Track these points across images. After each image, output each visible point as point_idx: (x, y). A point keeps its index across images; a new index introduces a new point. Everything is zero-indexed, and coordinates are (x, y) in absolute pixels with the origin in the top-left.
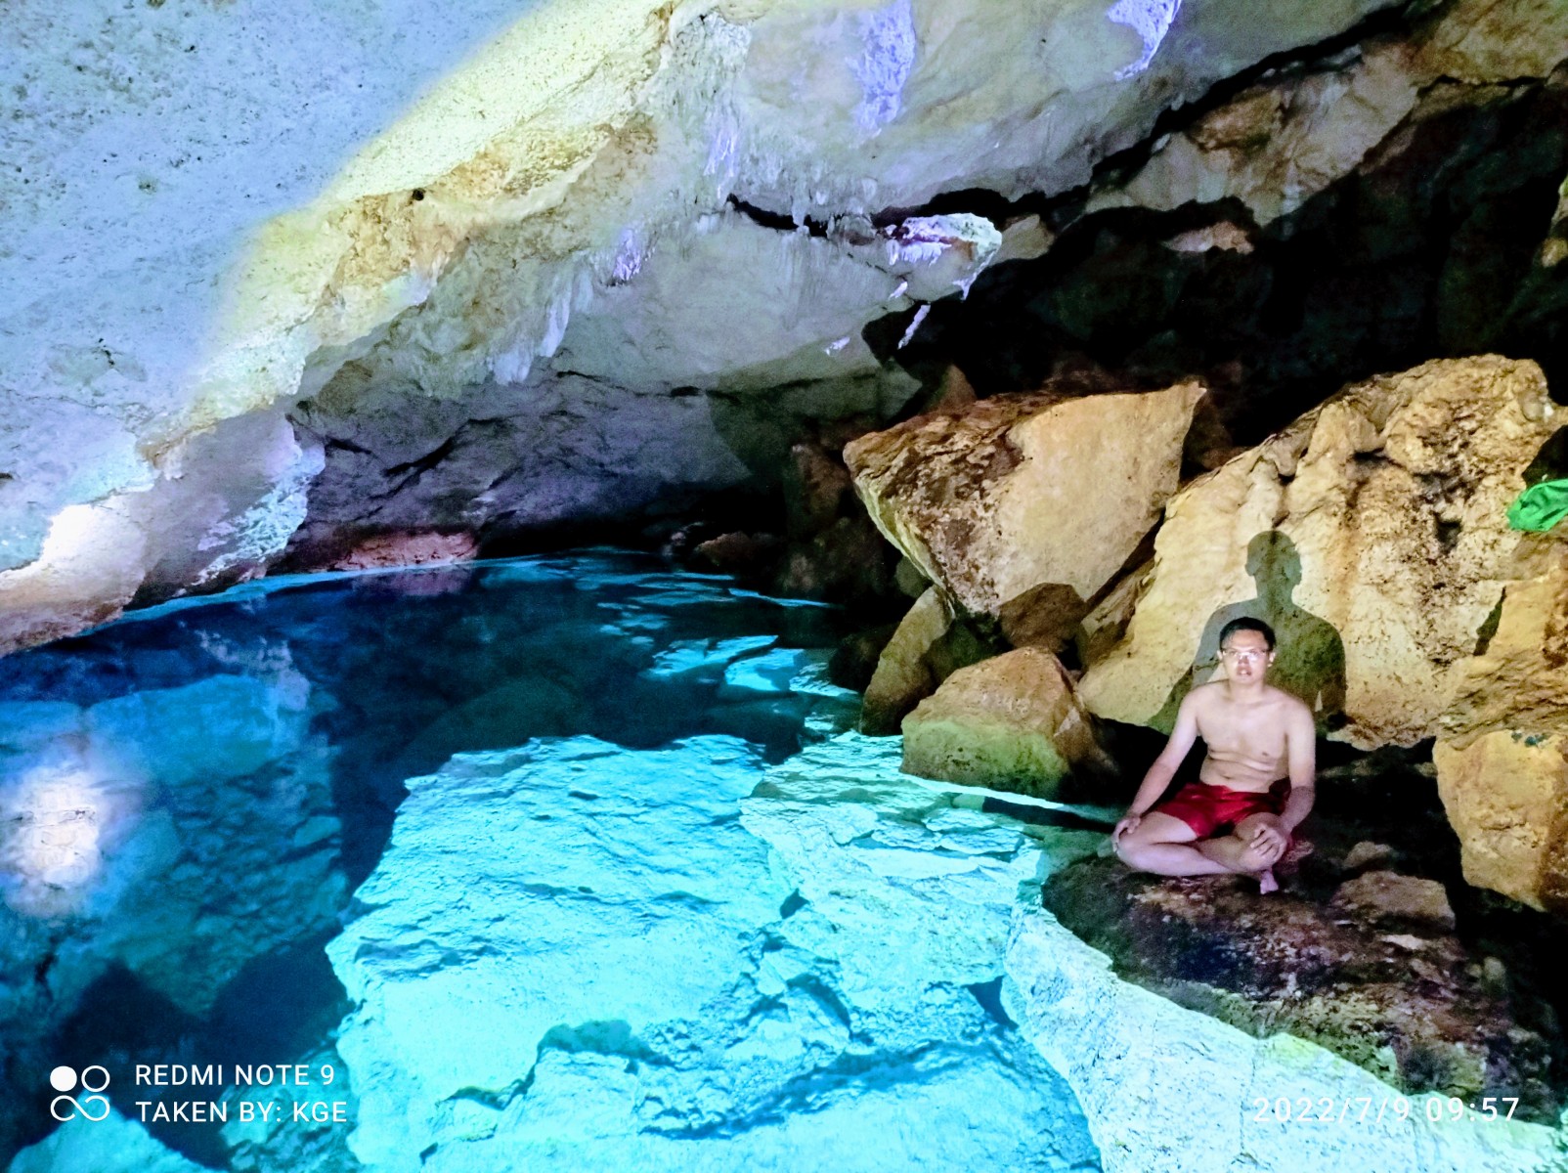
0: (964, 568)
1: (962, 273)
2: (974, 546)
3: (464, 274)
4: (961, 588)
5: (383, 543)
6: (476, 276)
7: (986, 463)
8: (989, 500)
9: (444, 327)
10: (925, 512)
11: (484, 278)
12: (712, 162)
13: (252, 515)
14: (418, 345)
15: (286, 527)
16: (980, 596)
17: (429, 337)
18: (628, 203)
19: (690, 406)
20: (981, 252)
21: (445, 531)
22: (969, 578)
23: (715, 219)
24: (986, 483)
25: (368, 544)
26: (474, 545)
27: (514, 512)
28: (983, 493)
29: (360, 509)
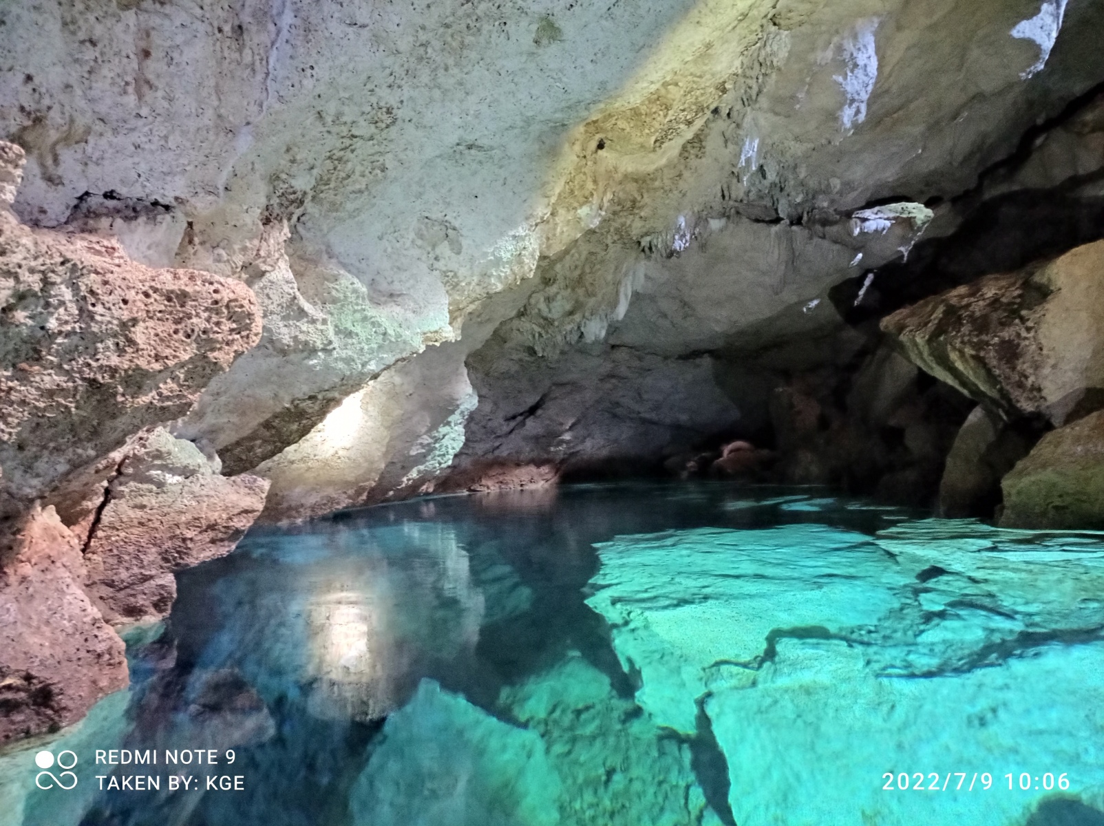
0: (1016, 377)
1: (904, 240)
2: (1021, 360)
3: (576, 255)
4: (1015, 394)
5: (501, 471)
6: (583, 257)
7: (1018, 300)
8: (1030, 324)
9: (559, 297)
10: (975, 340)
11: (587, 259)
12: (743, 158)
13: (443, 430)
14: (539, 314)
15: (453, 448)
16: (1031, 399)
17: (548, 307)
18: (684, 195)
19: (698, 366)
20: (919, 222)
21: (538, 463)
22: (1020, 385)
23: (724, 221)
24: (1024, 313)
25: (492, 473)
26: (556, 473)
27: (578, 452)
28: (1023, 320)
29: (488, 446)
